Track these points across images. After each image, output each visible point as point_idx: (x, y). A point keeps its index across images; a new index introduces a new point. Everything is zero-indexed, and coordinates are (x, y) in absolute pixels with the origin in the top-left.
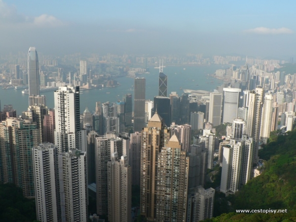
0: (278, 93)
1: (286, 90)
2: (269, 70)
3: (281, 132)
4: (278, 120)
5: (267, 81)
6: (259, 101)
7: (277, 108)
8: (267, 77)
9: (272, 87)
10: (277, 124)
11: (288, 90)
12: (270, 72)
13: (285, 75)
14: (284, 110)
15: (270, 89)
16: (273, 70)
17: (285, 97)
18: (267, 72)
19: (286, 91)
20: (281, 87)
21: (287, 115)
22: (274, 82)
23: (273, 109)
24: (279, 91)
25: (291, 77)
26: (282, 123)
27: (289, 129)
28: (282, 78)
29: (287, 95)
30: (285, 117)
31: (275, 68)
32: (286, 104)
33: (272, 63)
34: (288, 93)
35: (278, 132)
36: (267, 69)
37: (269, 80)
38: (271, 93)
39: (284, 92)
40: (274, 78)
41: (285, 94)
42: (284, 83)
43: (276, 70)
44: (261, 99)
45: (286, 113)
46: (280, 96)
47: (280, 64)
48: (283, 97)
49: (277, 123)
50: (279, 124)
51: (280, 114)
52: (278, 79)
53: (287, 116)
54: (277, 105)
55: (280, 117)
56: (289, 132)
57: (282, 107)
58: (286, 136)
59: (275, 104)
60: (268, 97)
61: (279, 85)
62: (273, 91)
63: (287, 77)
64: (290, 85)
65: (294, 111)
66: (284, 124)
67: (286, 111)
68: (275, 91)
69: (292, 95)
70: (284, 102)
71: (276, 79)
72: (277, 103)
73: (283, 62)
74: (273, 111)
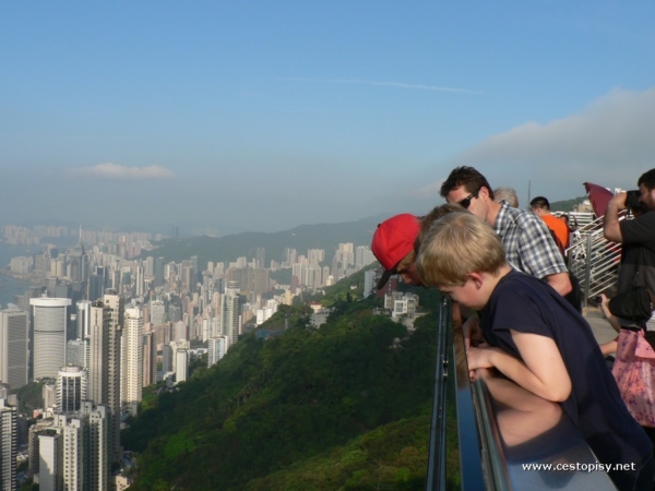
0: (152, 302)
1: (168, 295)
2: (131, 254)
3: (165, 387)
4: (156, 361)
5: (128, 279)
6: (113, 324)
7: (152, 336)
8: (127, 269)
9: (139, 290)
10: (155, 370)
11: (171, 296)
12: (133, 259)
13: (164, 263)
14: (168, 338)
15: (134, 296)
16: (139, 253)
17: (167, 310)
18: (127, 258)
19: (169, 298)
20: (157, 289)
21: (175, 348)
22: (141, 281)
23: (145, 338)
24: (154, 299)
25: (176, 269)
26: (165, 366)
27: (181, 377)
28: (158, 271)
29: (171, 307)
30: (171, 352)
31: (142, 250)
32: (171, 325)
33: (135, 240)
34: (172, 301)
35: (158, 388)
36: (127, 253)
37: (132, 277)
38: (138, 303)
39: (165, 299)
40: (143, 271)
41: (166, 303)
42: (163, 282)
43: (144, 254)
44: (117, 318)
45: (172, 343)
46: (157, 307)
47: (153, 242)
48: (163, 312)
49: (155, 367)
50: (160, 368)
51: (159, 347)
52: (151, 274)
53: (175, 351)
54: (151, 329)
55: (160, 353)
56: (181, 384)
57: (162, 331)
58: (175, 392)
59: (147, 326)
60: (132, 312)
61: (152, 286)
62: (141, 300)
63: (168, 268)
64: (175, 285)
65: (188, 338)
66: (171, 369)
67: (171, 339)
68: (147, 300)
69: (181, 306)
70: (166, 321)
71: (146, 272)
72: (152, 325)
73: (159, 237)
74: (144, 343)
